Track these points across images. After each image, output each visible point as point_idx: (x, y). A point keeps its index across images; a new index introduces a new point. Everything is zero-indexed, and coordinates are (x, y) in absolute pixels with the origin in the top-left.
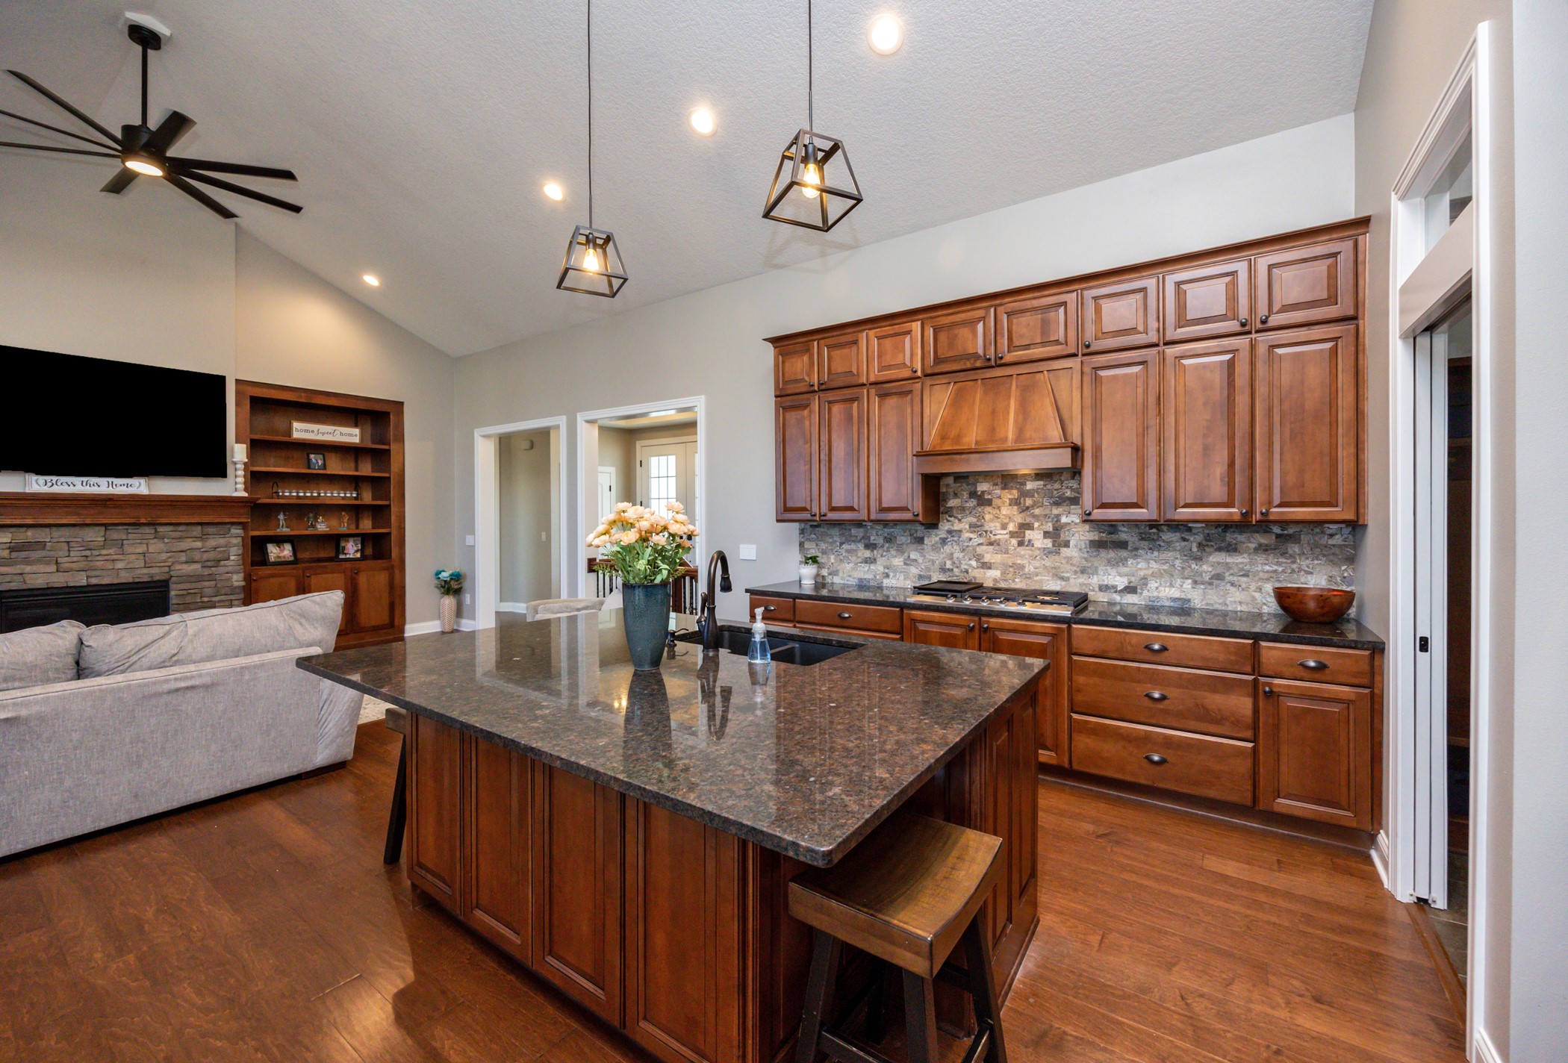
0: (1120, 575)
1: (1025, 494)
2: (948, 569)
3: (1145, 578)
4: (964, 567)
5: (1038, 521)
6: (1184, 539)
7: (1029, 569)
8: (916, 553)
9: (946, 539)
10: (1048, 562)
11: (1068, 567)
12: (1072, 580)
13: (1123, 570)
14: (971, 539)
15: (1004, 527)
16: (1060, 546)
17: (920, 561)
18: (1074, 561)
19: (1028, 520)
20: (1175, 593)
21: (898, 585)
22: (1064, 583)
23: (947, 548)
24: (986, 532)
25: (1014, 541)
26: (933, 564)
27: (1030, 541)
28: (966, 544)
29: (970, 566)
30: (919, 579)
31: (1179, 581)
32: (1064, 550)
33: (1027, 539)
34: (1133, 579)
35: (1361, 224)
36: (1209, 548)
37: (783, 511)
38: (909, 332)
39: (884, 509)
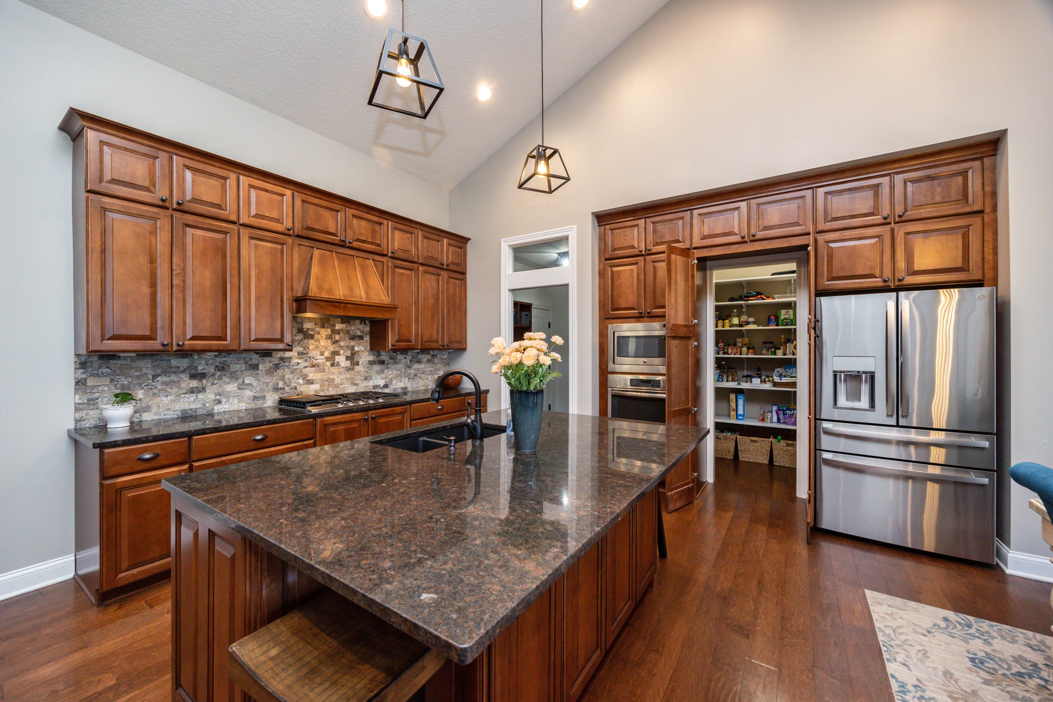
0: (382, 378)
1: (334, 332)
2: (281, 388)
3: (391, 379)
4: (293, 385)
5: (343, 350)
6: (405, 358)
7: (337, 381)
8: (251, 378)
9: (279, 364)
10: (348, 375)
11: (358, 377)
12: (360, 385)
13: (383, 376)
14: (298, 364)
15: (322, 354)
16: (354, 365)
17: (255, 384)
18: (361, 374)
19: (337, 349)
20: (402, 385)
21: (231, 409)
22: (356, 387)
23: (280, 372)
24: (310, 358)
25: (328, 364)
26: (267, 386)
27: (338, 363)
28: (295, 367)
29: (299, 383)
30: (253, 400)
31: (403, 379)
32: (356, 367)
33: (336, 361)
34: (387, 380)
35: (468, 239)
36: (413, 362)
37: (103, 339)
38: (282, 195)
39: (256, 340)
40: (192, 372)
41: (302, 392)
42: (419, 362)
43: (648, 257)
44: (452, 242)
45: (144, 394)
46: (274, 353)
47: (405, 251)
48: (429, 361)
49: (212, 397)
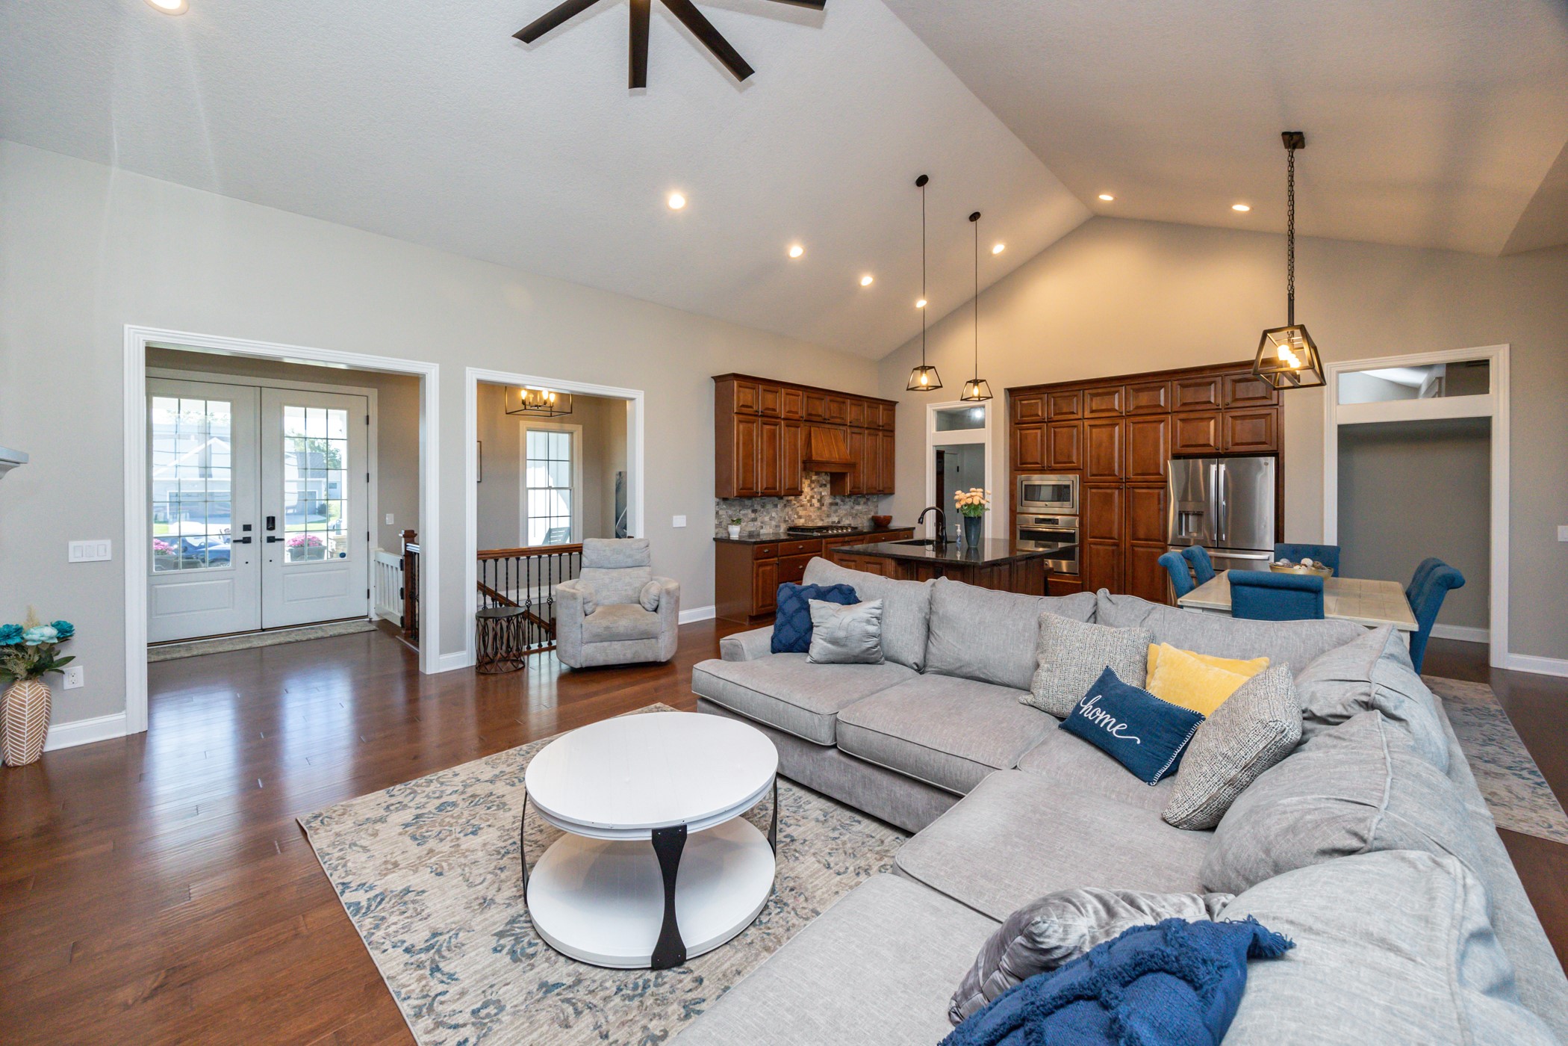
1: (812, 482)
2: (788, 520)
3: (842, 516)
4: (793, 518)
5: (816, 494)
6: (851, 501)
8: (775, 513)
9: (786, 504)
10: (819, 513)
11: (824, 515)
12: (825, 520)
13: (837, 514)
14: (795, 504)
15: (806, 498)
16: (822, 505)
17: (776, 516)
18: (826, 512)
19: (813, 494)
20: (848, 521)
22: (823, 522)
23: (787, 509)
24: (800, 500)
25: (809, 504)
26: (781, 518)
28: (794, 507)
30: (776, 526)
31: (849, 516)
33: (813, 503)
35: (897, 404)
36: (855, 504)
37: (738, 490)
38: (799, 396)
39: (788, 489)
40: (752, 508)
41: (797, 523)
42: (859, 504)
43: (1049, 424)
44: (886, 408)
47: (857, 420)
48: (865, 503)
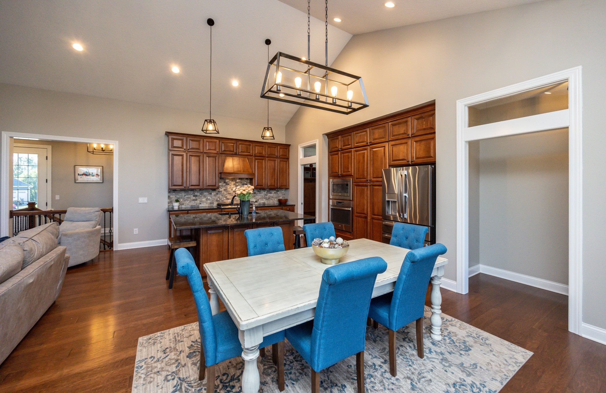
0: (254, 199)
1: (236, 182)
3: (258, 199)
4: (222, 200)
6: (264, 192)
9: (218, 193)
20: (263, 202)
21: (204, 205)
23: (218, 196)
24: (228, 191)
29: (224, 199)
31: (263, 199)
34: (256, 200)
35: (290, 145)
36: (268, 193)
37: (172, 186)
38: (216, 142)
39: (208, 186)
40: (194, 195)
41: (225, 202)
42: (271, 193)
43: (341, 152)
44: (281, 147)
45: (182, 200)
46: (216, 189)
47: (260, 153)
48: (275, 193)
49: (199, 202)
